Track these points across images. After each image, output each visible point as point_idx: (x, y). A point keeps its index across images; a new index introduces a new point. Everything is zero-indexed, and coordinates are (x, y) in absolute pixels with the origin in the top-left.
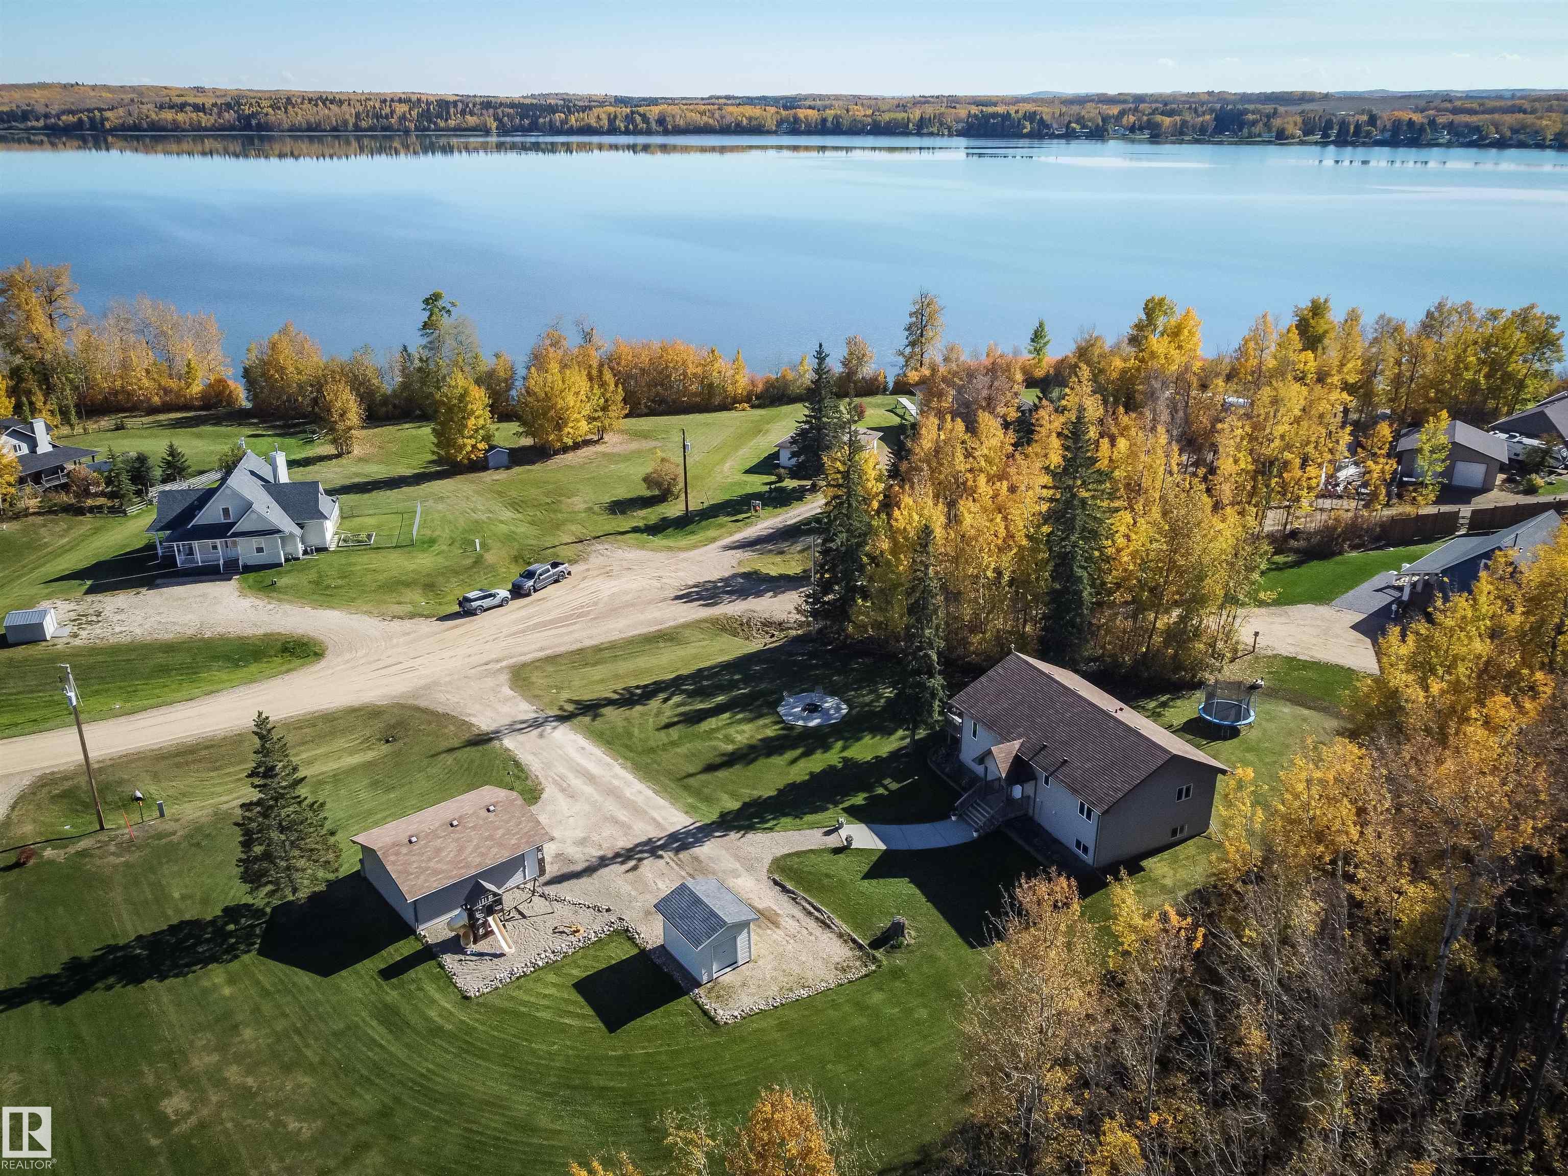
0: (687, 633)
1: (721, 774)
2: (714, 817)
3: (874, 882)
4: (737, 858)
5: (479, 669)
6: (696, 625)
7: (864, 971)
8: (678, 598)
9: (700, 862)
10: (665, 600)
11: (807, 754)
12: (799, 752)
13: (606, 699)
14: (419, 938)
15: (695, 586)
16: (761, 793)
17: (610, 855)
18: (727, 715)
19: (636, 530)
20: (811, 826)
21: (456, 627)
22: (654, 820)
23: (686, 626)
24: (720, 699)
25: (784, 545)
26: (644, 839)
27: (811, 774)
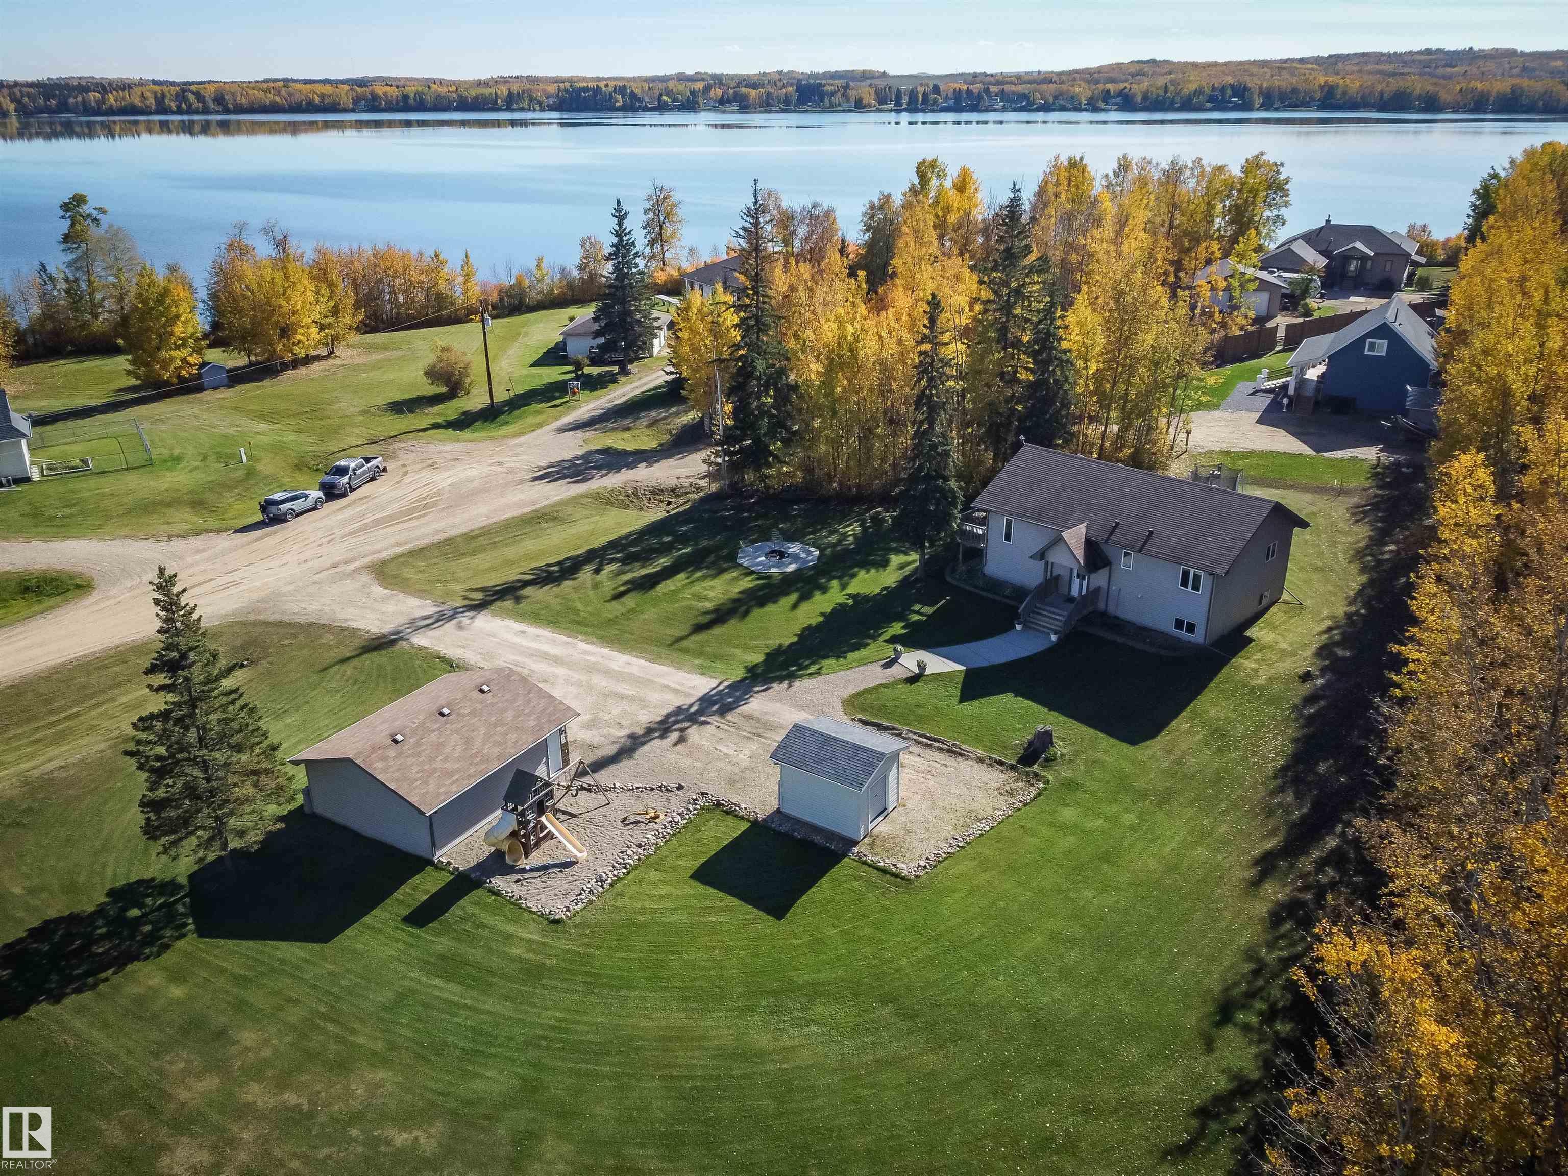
0: (569, 510)
1: (717, 631)
2: (739, 674)
3: (975, 703)
4: (802, 708)
5: (326, 573)
6: (575, 501)
7: (1033, 792)
8: (536, 479)
9: (758, 719)
10: (522, 482)
11: (805, 597)
12: (794, 597)
13: (519, 581)
14: (438, 867)
15: (549, 467)
16: (778, 642)
17: (641, 732)
18: (682, 576)
19: (436, 426)
20: (863, 663)
21: (267, 535)
22: (667, 687)
23: (563, 503)
24: (663, 561)
25: (627, 422)
26: (671, 709)
27: (822, 614)
